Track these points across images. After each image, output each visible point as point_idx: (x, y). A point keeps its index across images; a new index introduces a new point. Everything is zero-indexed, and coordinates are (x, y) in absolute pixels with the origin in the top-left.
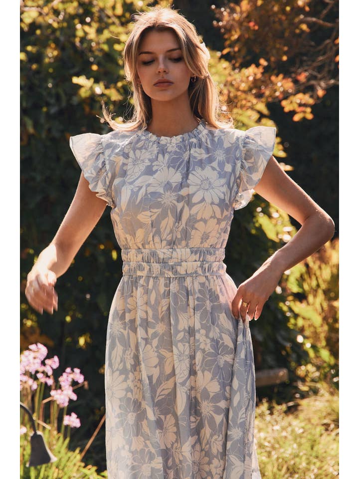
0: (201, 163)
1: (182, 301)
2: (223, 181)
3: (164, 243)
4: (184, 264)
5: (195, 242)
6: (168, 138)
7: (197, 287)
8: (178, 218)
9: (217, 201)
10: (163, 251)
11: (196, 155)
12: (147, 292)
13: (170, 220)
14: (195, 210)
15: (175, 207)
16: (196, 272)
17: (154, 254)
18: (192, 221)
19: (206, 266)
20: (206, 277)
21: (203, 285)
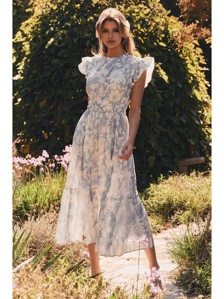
0: (118, 68)
1: (103, 121)
2: (124, 75)
3: (100, 98)
4: (106, 107)
5: (111, 99)
6: (110, 58)
7: (110, 117)
8: (105, 89)
9: (119, 83)
10: (99, 101)
11: (117, 65)
12: (92, 117)
17: (96, 102)
18: (110, 90)
21: (112, 116)
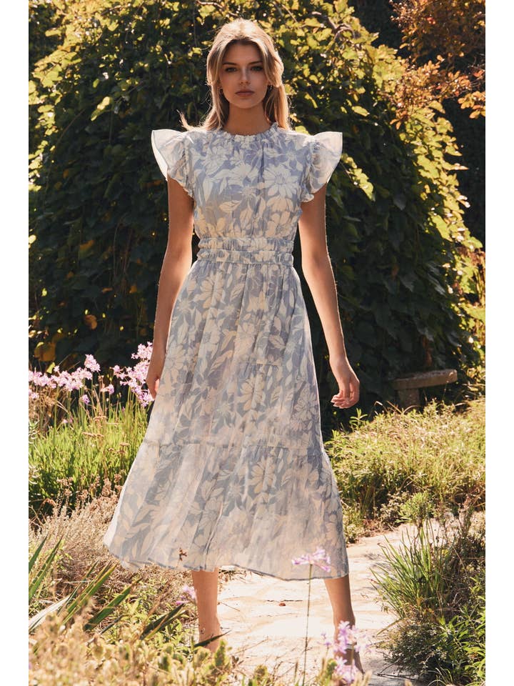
0: (274, 161)
2: (295, 178)
3: (244, 232)
4: (261, 252)
5: (271, 232)
6: (243, 137)
8: (256, 210)
9: (290, 195)
10: (242, 240)
11: (268, 153)
12: (225, 276)
13: (250, 211)
14: (270, 202)
15: (253, 199)
16: (271, 261)
17: (234, 242)
18: (269, 212)
19: (280, 255)
20: (279, 266)
